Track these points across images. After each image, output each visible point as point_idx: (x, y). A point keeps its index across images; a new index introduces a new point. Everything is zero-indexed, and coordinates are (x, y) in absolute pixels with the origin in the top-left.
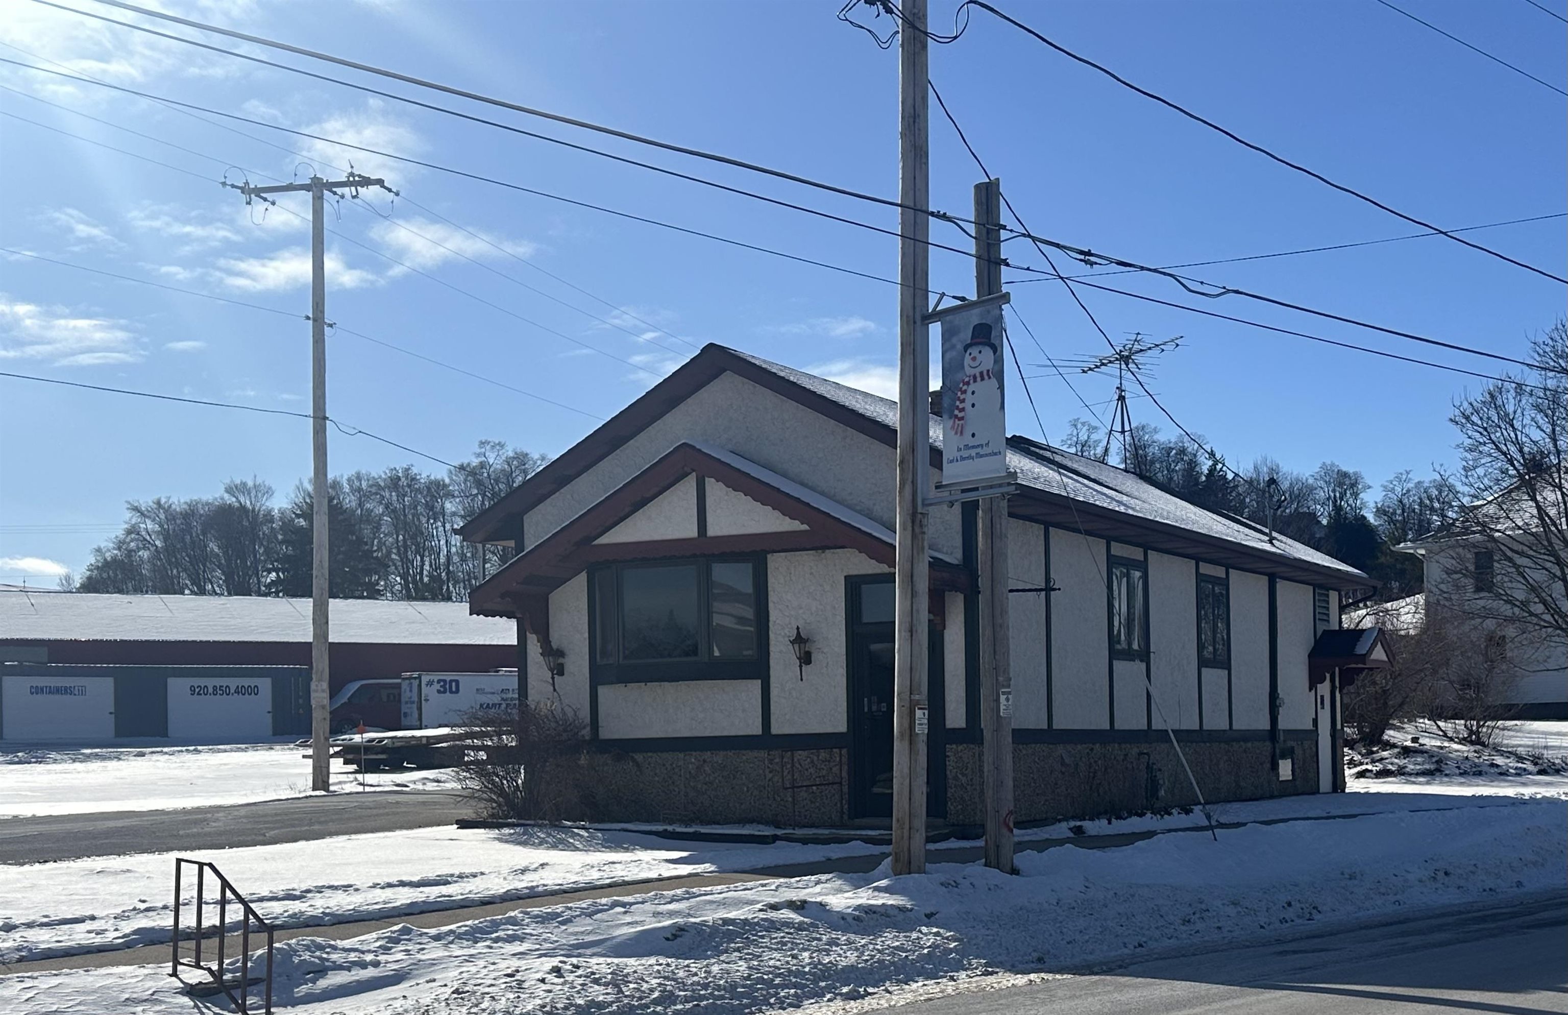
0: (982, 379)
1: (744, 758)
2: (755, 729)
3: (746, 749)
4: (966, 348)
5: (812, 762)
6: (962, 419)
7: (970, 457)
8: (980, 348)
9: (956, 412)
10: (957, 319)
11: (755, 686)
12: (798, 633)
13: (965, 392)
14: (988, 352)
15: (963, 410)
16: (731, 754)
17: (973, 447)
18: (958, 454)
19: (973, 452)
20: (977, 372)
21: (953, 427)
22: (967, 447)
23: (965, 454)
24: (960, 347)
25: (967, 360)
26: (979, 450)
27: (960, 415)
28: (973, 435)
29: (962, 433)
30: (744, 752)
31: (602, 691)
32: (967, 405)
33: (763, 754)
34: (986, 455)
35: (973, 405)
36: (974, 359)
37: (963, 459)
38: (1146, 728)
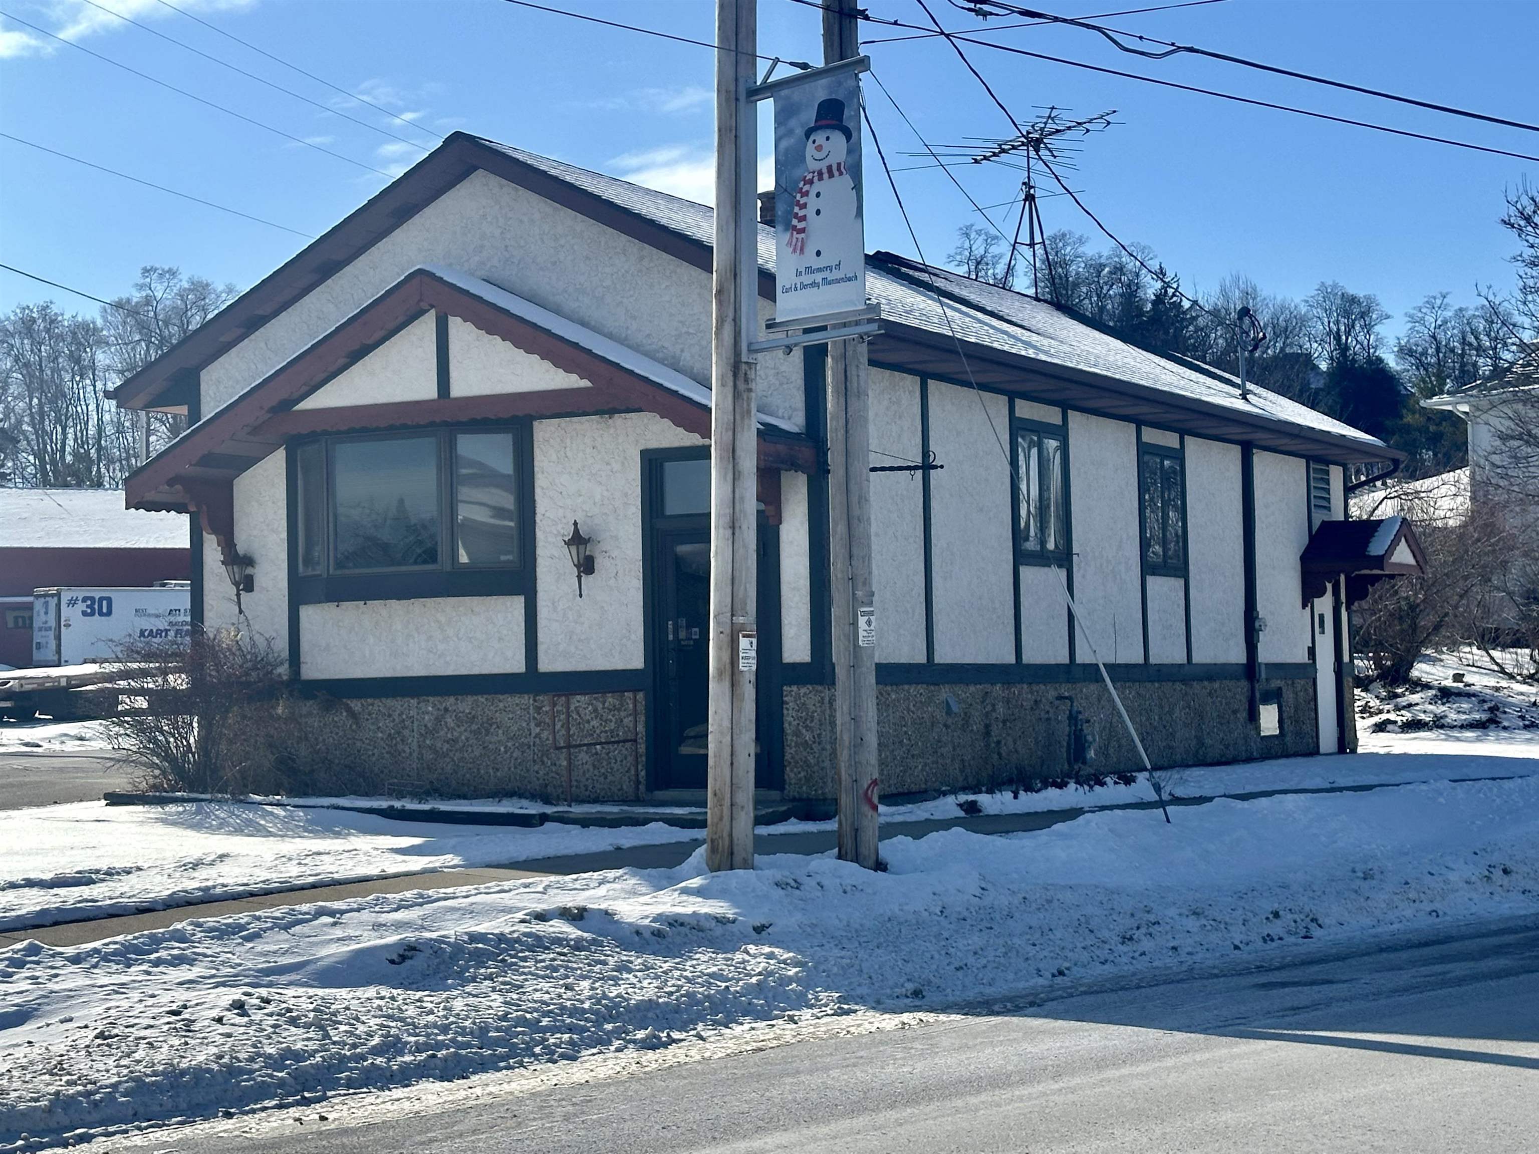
0: (831, 175)
1: (501, 705)
2: (516, 664)
3: (502, 694)
4: (808, 134)
5: (595, 710)
6: (803, 231)
7: (814, 284)
8: (828, 133)
9: (795, 222)
10: (795, 94)
11: (518, 602)
12: (576, 531)
13: (806, 194)
14: (838, 141)
15: (803, 219)
16: (483, 700)
17: (819, 270)
18: (798, 280)
19: (818, 277)
20: (823, 166)
21: (789, 243)
22: (809, 270)
23: (807, 279)
24: (800, 132)
25: (810, 149)
26: (826, 274)
27: (800, 226)
28: (818, 253)
29: (802, 250)
30: (501, 697)
31: (308, 613)
32: (810, 212)
33: (526, 700)
34: (838, 281)
35: (818, 212)
36: (819, 148)
37: (804, 287)
38: (1067, 661)
